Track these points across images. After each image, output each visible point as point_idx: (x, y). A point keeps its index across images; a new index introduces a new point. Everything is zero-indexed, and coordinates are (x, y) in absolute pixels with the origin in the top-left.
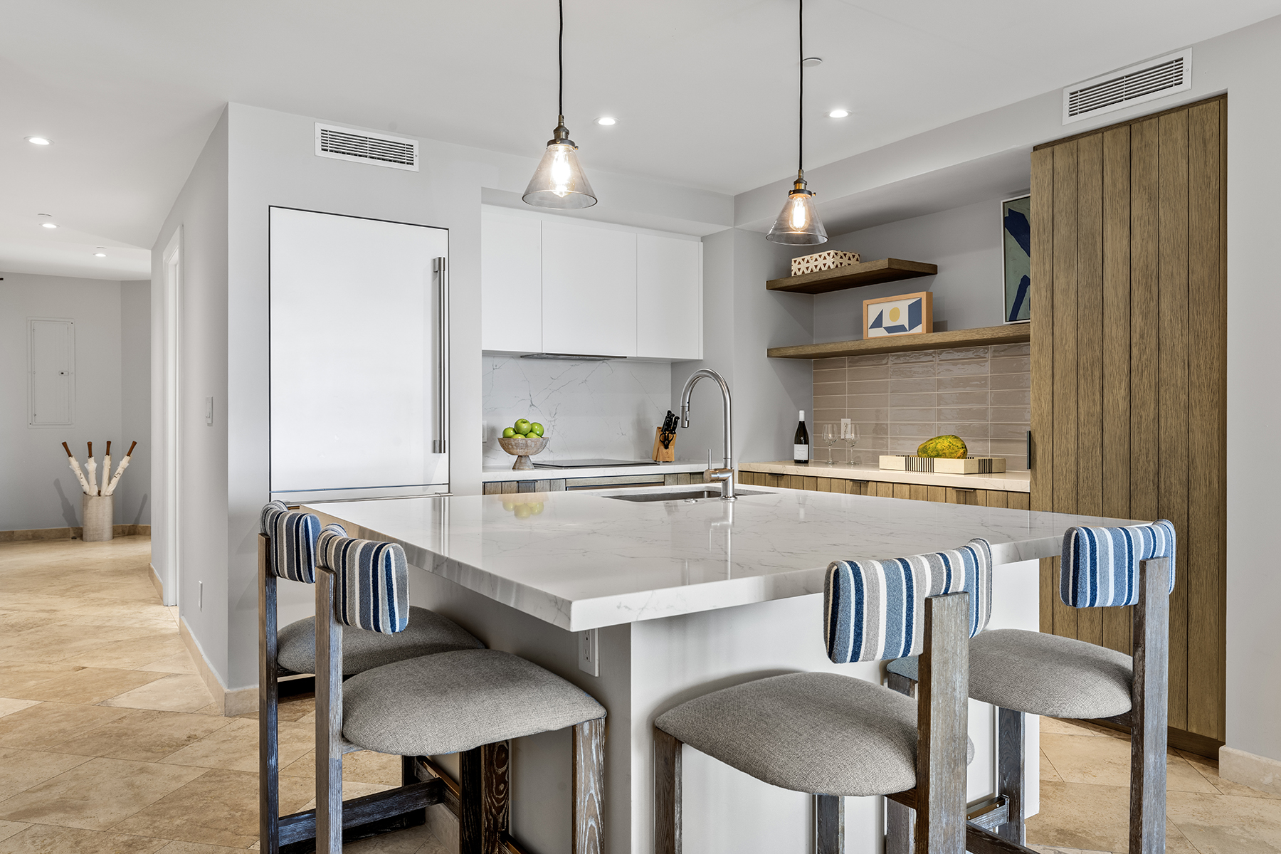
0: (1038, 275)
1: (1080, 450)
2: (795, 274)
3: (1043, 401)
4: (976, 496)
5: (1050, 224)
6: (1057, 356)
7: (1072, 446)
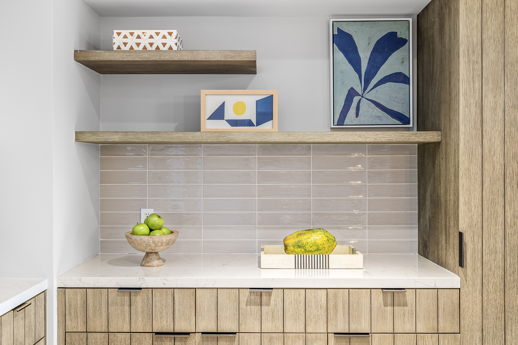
0: (468, 92)
1: (507, 249)
2: (119, 48)
3: (473, 205)
4: (405, 296)
5: (479, 47)
6: (486, 166)
7: (500, 246)
